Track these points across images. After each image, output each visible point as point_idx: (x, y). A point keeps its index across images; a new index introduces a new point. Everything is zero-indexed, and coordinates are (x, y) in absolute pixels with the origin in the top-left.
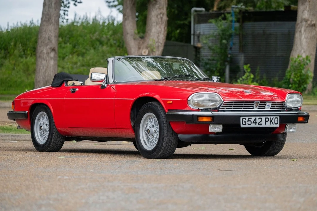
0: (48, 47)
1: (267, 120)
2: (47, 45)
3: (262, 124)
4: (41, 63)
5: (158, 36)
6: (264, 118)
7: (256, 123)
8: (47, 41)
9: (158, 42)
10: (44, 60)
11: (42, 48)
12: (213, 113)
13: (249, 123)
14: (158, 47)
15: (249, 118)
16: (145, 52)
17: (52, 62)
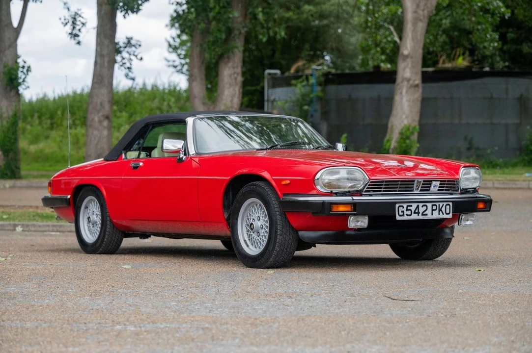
0: (101, 114)
1: (434, 208)
2: (99, 111)
3: (427, 215)
4: (92, 133)
5: (232, 101)
6: (429, 205)
7: (418, 213)
8: (99, 107)
10: (96, 130)
11: (93, 116)
12: (355, 198)
13: (409, 213)
15: (408, 206)
17: (105, 132)
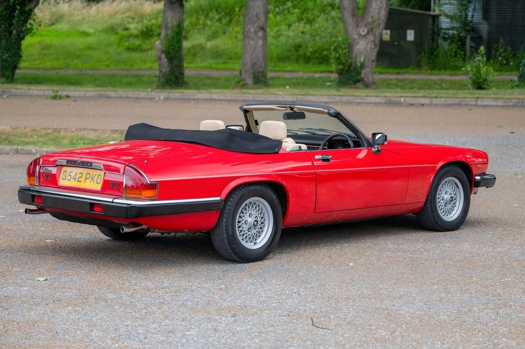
0: (256, 25)
2: (254, 23)
4: (248, 43)
5: (379, 13)
8: (254, 19)
9: (379, 19)
10: (251, 39)
11: (249, 27)
14: (379, 24)
16: (363, 31)
17: (260, 42)
